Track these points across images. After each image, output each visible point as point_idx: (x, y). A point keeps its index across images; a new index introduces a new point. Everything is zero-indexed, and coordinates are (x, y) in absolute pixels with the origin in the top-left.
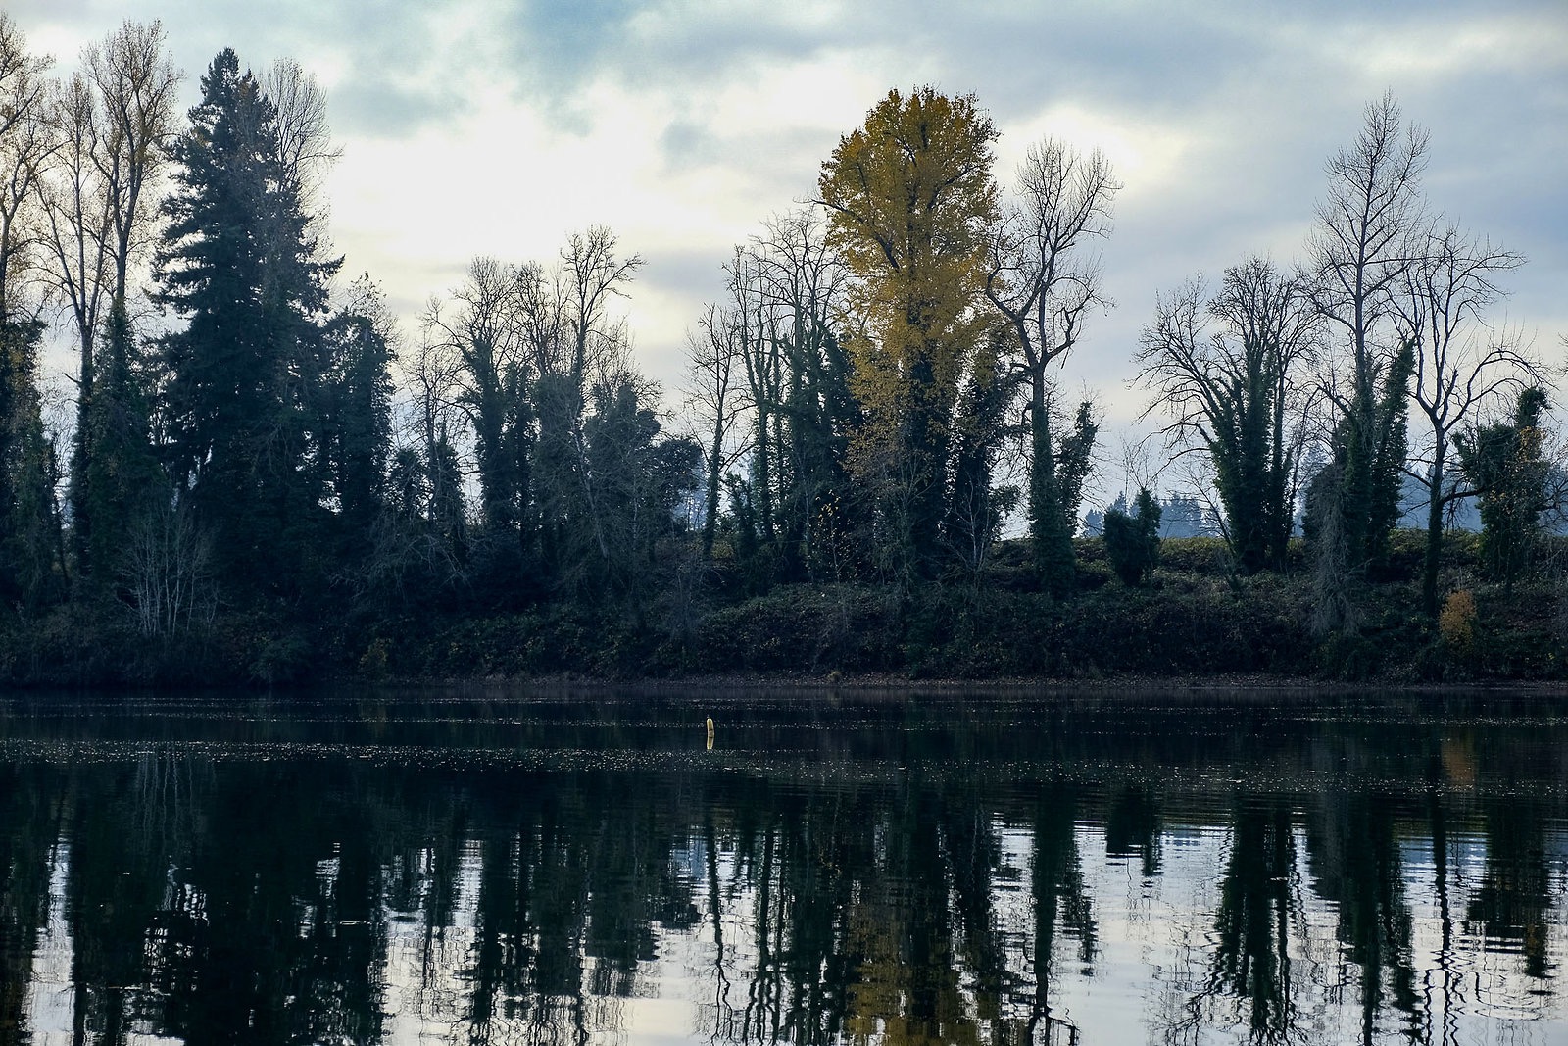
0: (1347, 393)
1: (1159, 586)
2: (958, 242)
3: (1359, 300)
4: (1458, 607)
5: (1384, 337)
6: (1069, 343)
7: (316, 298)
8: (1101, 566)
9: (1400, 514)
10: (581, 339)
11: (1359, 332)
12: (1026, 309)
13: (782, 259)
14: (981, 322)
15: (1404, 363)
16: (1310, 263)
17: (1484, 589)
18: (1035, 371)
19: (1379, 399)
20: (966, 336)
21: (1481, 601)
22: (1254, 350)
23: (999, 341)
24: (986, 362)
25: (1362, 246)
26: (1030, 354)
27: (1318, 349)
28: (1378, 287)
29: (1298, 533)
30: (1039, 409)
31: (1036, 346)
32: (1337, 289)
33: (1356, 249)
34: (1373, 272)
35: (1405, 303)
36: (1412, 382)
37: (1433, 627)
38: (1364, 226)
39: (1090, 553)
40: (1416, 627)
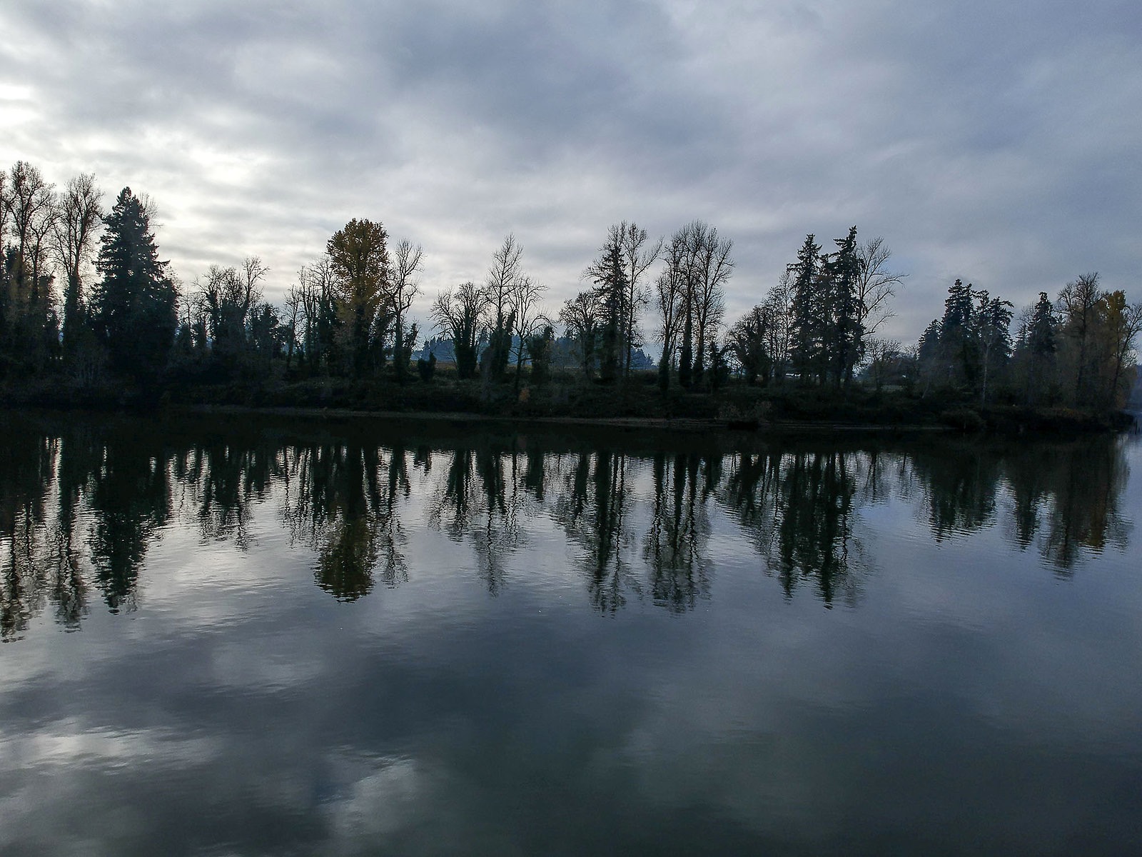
0: (495, 326)
1: (434, 382)
2: (374, 270)
3: (500, 298)
4: (524, 394)
5: (507, 309)
6: (409, 305)
7: (160, 273)
8: (416, 374)
9: (509, 363)
10: (248, 293)
11: (500, 308)
12: (396, 292)
13: (320, 271)
14: (382, 296)
15: (512, 317)
16: (486, 285)
17: (531, 387)
18: (398, 313)
19: (504, 327)
20: (377, 300)
21: (531, 390)
22: (467, 310)
23: (387, 303)
24: (383, 309)
25: (502, 281)
26: (396, 308)
27: (487, 311)
28: (506, 294)
29: (478, 367)
30: (399, 325)
31: (398, 305)
32: (494, 295)
33: (500, 281)
34: (505, 289)
35: (513, 299)
36: (514, 323)
37: (517, 399)
38: (503, 274)
39: (414, 370)
40: (512, 399)
